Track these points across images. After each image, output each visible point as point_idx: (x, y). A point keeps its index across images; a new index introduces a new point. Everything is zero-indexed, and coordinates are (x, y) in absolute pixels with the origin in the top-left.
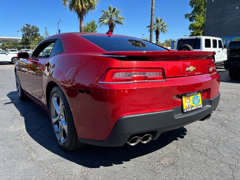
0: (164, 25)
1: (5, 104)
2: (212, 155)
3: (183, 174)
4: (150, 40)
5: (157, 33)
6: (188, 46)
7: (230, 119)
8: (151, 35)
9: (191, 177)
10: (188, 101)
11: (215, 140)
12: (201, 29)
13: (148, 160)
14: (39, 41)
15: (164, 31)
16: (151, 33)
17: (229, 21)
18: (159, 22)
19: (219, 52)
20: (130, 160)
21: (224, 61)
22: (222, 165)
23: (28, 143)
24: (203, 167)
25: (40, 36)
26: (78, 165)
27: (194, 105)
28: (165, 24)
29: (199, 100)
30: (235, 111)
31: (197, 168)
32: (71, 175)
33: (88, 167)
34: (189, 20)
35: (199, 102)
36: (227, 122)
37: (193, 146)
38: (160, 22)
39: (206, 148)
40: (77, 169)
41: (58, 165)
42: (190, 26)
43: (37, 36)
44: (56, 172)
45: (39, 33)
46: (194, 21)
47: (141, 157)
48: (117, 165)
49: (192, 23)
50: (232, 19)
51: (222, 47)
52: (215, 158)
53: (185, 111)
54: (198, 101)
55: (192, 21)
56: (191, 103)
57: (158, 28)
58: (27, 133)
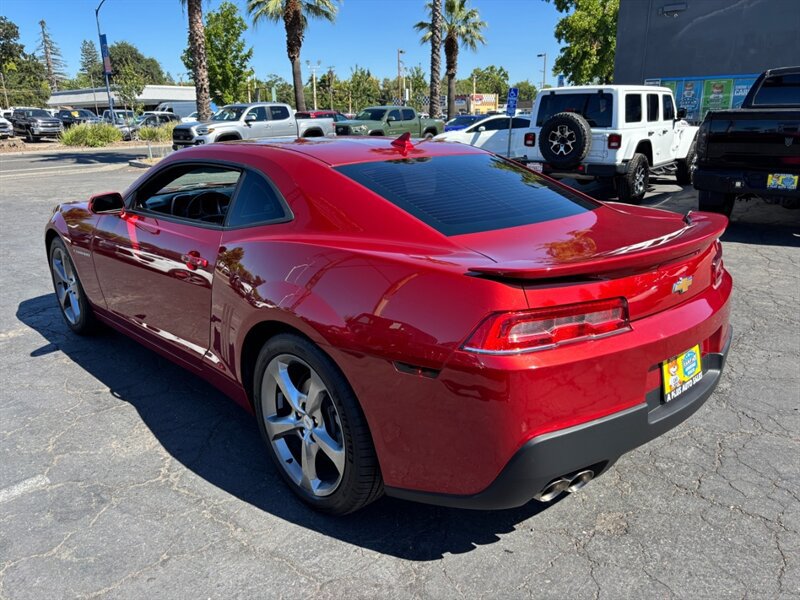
0: (472, 20)
1: (34, 354)
2: (716, 496)
3: (662, 558)
4: (432, 76)
5: (451, 48)
6: (576, 116)
7: (733, 375)
8: (434, 62)
9: (683, 563)
10: (674, 370)
11: (710, 445)
12: (595, 36)
13: (560, 523)
14: (22, 74)
15: (472, 43)
16: (433, 52)
17: (690, 25)
18: (457, 9)
19: (664, 132)
20: (514, 529)
21: (676, 160)
22: (747, 522)
23: (199, 497)
24: (704, 533)
25: (24, 55)
26: (379, 554)
27: (686, 378)
28: (477, 18)
29: (696, 361)
30: (740, 346)
31: (690, 536)
32: (376, 586)
33: (414, 560)
34: (556, 6)
35: (695, 367)
36: (729, 385)
37: (662, 472)
38: (460, 10)
39: (695, 473)
40: (385, 567)
41: (327, 561)
42: (558, 26)
43: (11, 55)
44: (331, 581)
45: (19, 42)
46: (572, 9)
47: (538, 516)
48: (487, 546)
49: (563, 15)
50: (700, 18)
51: (672, 117)
52: (726, 501)
53: (669, 399)
54: (694, 365)
55: (564, 10)
56: (680, 376)
57: (452, 30)
58: (176, 462)
